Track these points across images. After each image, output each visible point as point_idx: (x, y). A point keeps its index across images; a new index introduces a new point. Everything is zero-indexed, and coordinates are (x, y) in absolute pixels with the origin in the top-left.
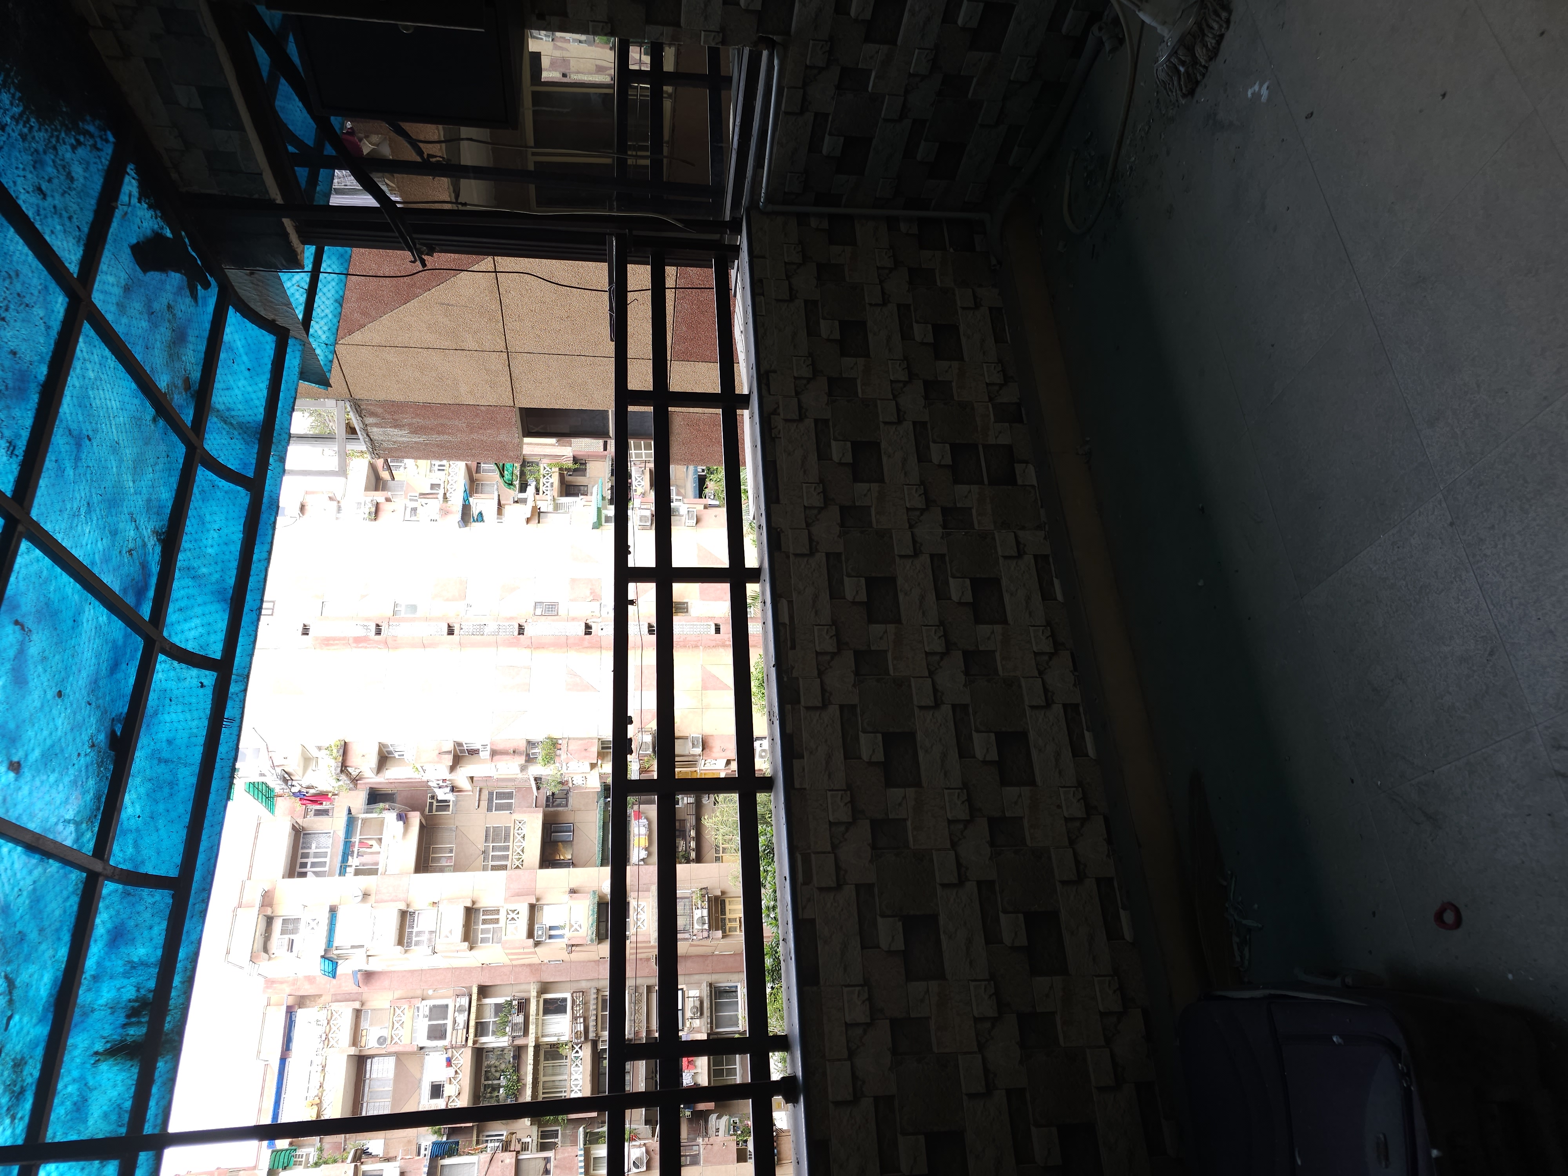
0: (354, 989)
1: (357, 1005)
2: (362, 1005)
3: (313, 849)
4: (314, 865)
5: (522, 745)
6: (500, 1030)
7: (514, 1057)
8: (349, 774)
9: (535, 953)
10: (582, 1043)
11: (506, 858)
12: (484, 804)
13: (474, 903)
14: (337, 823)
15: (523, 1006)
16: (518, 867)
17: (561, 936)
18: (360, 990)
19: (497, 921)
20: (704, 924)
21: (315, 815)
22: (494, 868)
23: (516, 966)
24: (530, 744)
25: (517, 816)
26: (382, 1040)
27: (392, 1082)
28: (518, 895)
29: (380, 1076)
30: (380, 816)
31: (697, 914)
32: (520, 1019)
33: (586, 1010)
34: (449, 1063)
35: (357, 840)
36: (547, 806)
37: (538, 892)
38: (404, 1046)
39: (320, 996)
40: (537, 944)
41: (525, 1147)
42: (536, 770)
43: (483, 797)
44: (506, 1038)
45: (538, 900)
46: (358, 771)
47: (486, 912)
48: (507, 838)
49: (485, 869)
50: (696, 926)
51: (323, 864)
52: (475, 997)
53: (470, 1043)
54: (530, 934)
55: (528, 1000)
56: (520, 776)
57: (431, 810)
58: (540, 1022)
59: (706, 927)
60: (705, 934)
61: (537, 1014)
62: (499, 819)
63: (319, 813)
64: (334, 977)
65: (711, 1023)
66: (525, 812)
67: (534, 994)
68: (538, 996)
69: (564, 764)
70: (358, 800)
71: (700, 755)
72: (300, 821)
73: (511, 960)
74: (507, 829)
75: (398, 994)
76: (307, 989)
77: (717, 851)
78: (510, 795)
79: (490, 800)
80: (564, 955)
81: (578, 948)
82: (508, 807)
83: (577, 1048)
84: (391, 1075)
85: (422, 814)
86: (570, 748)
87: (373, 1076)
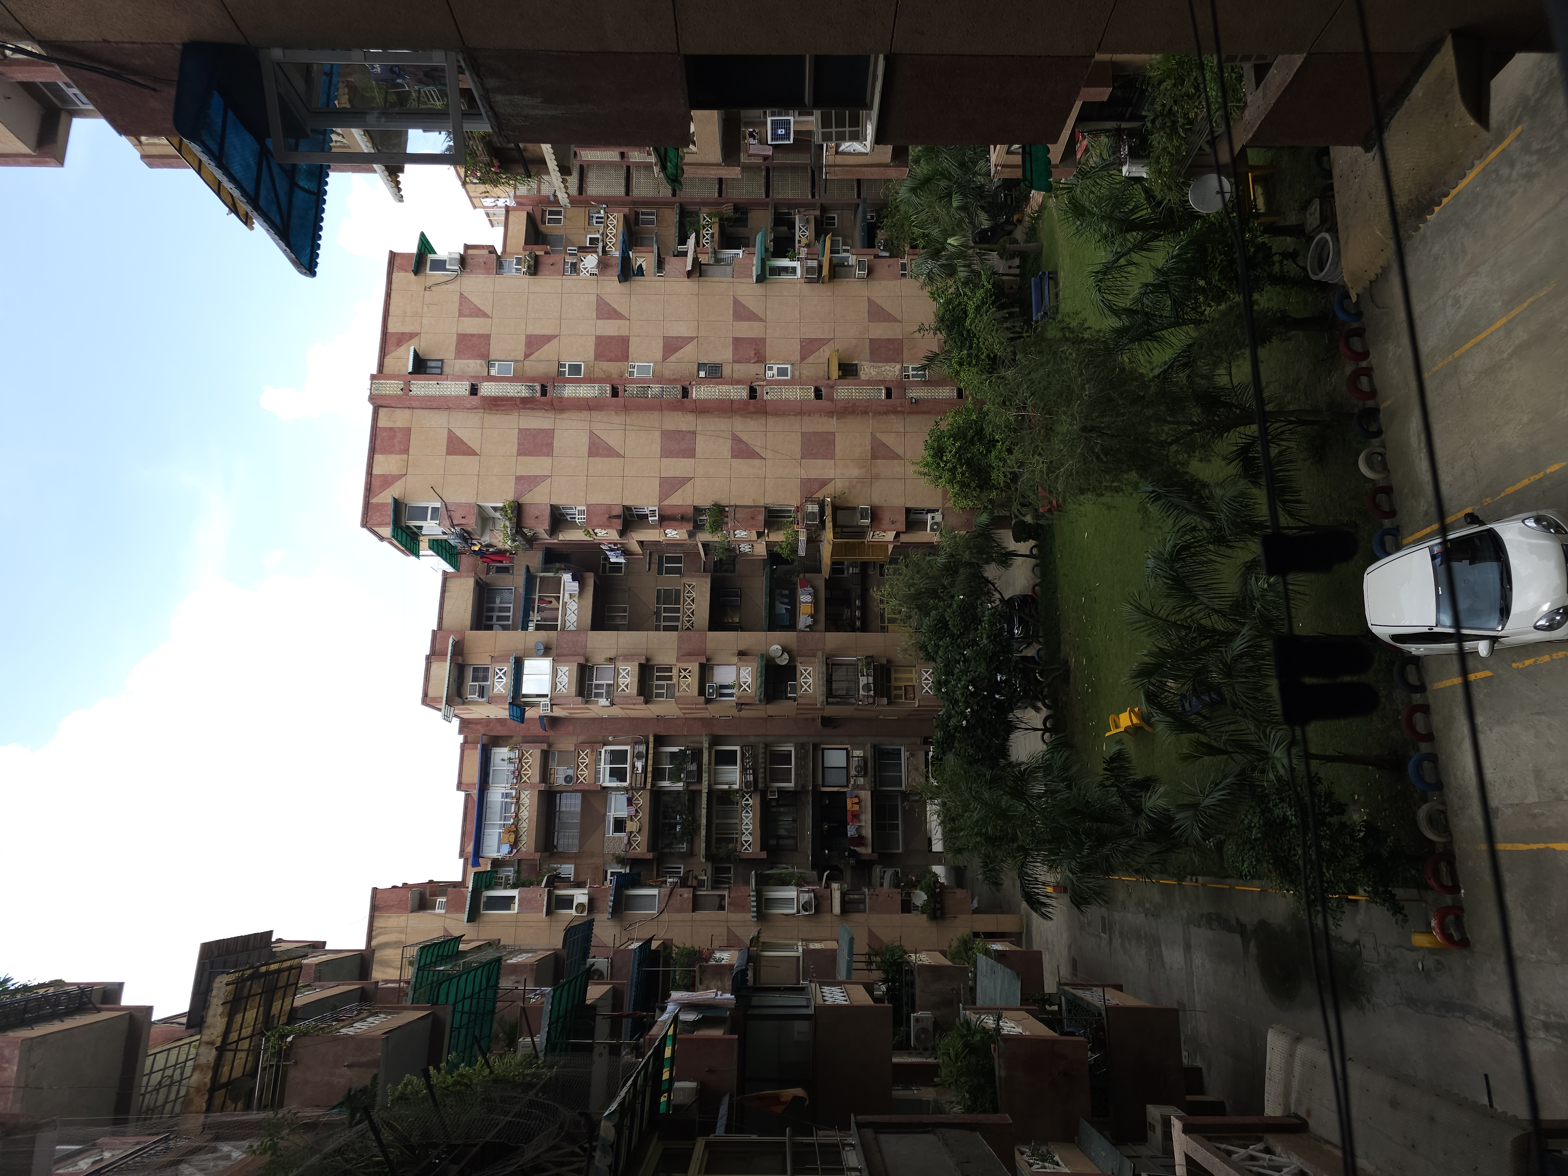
0: (542, 733)
1: (545, 746)
2: (550, 746)
3: (498, 603)
4: (499, 618)
5: (690, 511)
6: (675, 777)
7: (689, 800)
8: (524, 535)
9: (707, 709)
10: (752, 792)
11: (677, 619)
12: (655, 567)
13: (648, 660)
14: (516, 581)
15: (696, 755)
16: (688, 629)
17: (731, 695)
18: (547, 734)
19: (670, 678)
20: (870, 690)
21: (497, 572)
22: (666, 628)
23: (689, 719)
24: (698, 510)
25: (686, 580)
26: (568, 779)
27: (579, 816)
28: (689, 654)
29: (568, 809)
30: (557, 575)
31: (863, 681)
32: (693, 767)
33: (755, 762)
34: (630, 802)
35: (537, 597)
36: (715, 571)
37: (708, 653)
38: (589, 785)
39: (512, 737)
40: (708, 701)
41: (701, 884)
42: (705, 536)
43: (653, 561)
44: (681, 784)
45: (708, 660)
46: (532, 532)
47: (660, 670)
48: (677, 601)
49: (657, 629)
50: (861, 692)
51: (507, 618)
52: (651, 745)
53: (649, 786)
54: (702, 691)
55: (701, 751)
56: (688, 542)
57: (604, 571)
58: (712, 771)
59: (872, 693)
60: (871, 700)
61: (710, 763)
62: (669, 582)
63: (500, 570)
64: (522, 722)
65: (875, 782)
66: (693, 577)
67: (706, 745)
68: (710, 748)
69: (732, 532)
70: (535, 559)
71: (868, 527)
72: (483, 577)
73: (684, 714)
74: (678, 592)
75: (581, 738)
76: (499, 731)
77: (882, 621)
78: (678, 560)
79: (660, 564)
80: (734, 712)
81: (747, 707)
82: (678, 571)
83: (747, 796)
84: (578, 809)
85: (596, 575)
86: (737, 516)
87: (563, 809)
